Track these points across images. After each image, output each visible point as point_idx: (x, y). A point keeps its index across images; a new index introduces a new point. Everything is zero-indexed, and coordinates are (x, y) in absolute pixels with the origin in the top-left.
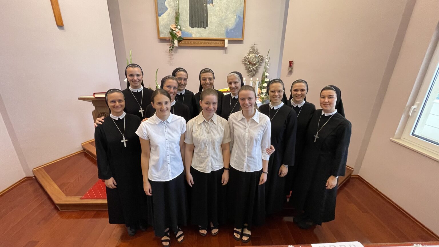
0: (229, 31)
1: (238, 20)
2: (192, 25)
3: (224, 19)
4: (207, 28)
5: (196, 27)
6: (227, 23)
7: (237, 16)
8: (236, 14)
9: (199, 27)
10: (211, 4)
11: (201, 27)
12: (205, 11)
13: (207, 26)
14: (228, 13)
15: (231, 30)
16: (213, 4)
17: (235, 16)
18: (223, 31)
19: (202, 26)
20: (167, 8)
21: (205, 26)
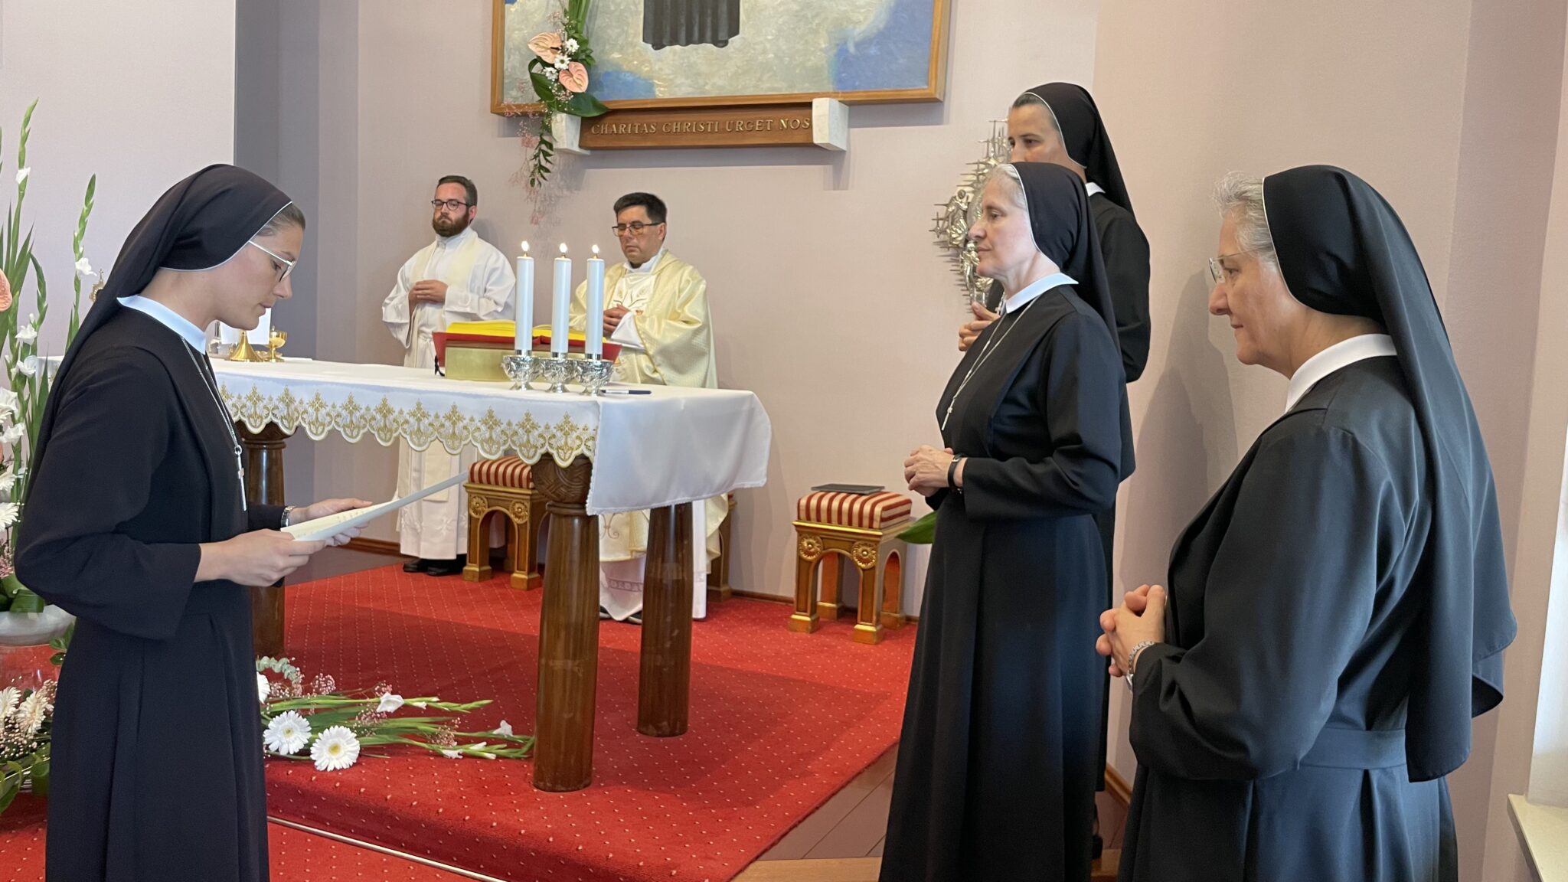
2: (659, 34)
4: (734, 41)
5: (674, 41)
6: (845, 8)
9: (689, 42)
11: (701, 41)
13: (734, 30)
19: (709, 34)
21: (722, 36)
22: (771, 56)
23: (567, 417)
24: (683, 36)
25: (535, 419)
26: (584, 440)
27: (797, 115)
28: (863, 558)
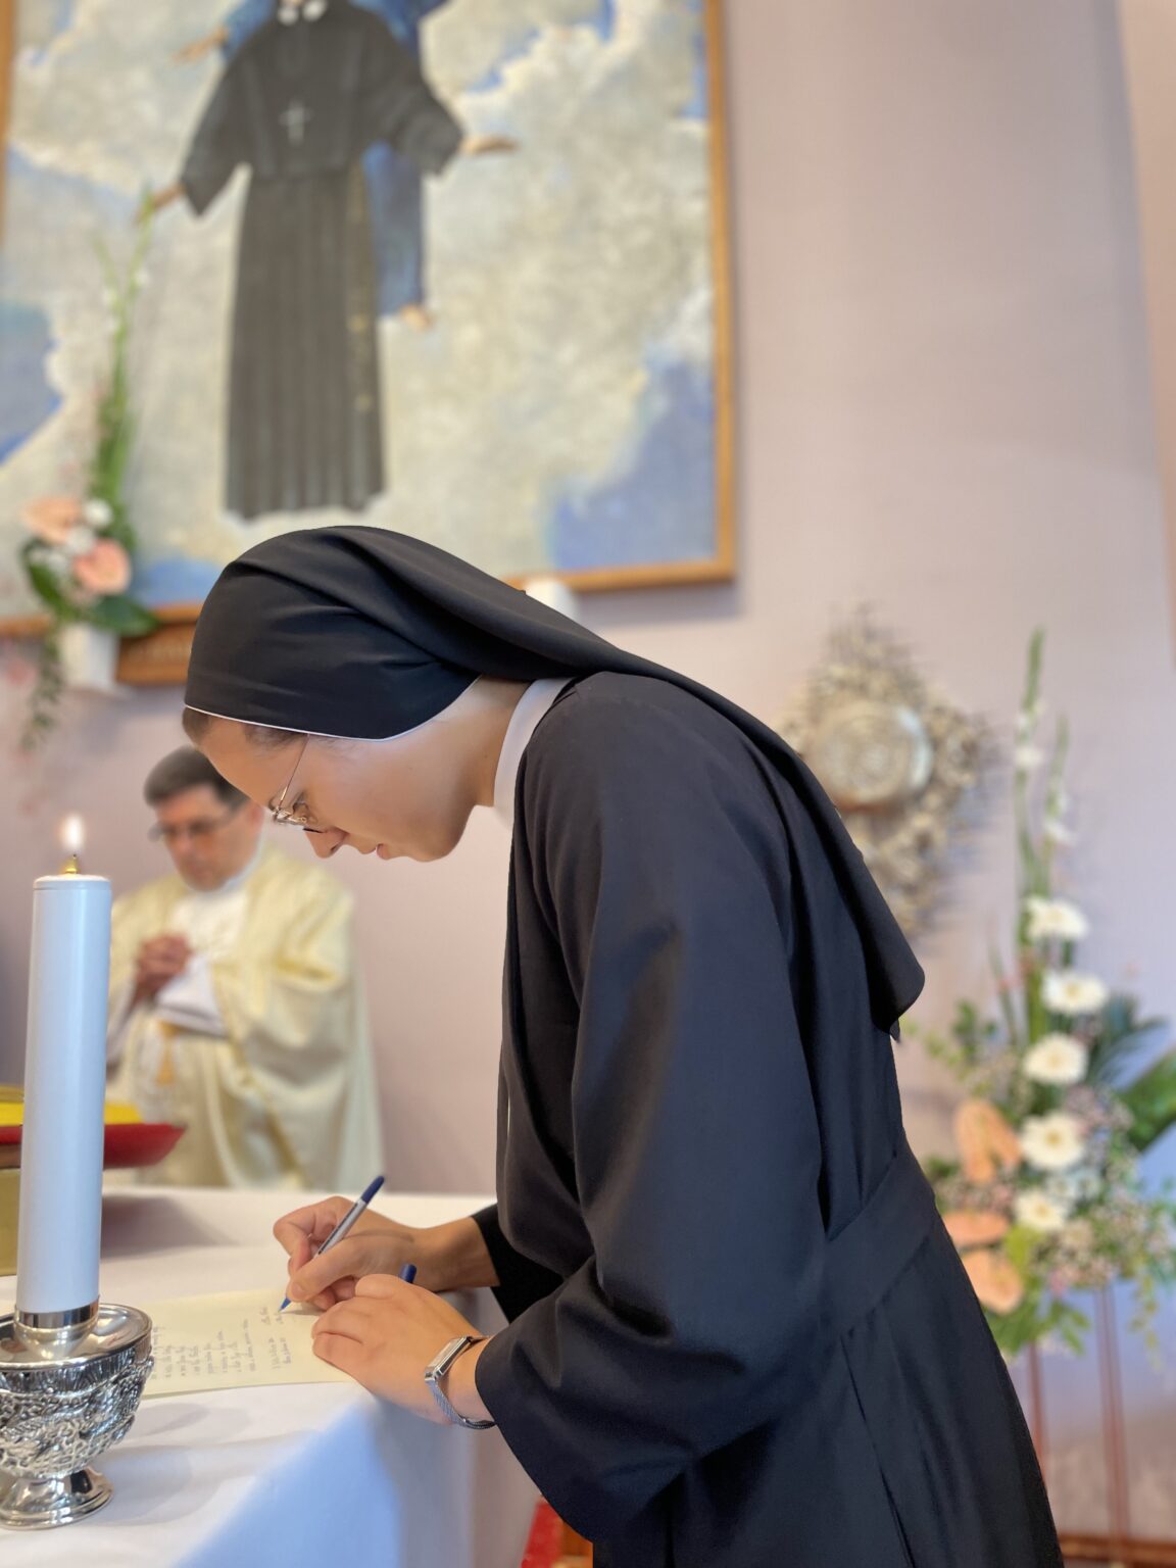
0: (580, 507)
2: (250, 499)
3: (532, 416)
4: (381, 505)
5: (275, 508)
6: (564, 445)
9: (302, 505)
10: (412, 318)
11: (323, 503)
12: (356, 375)
13: (377, 486)
19: (335, 493)
20: (53, 401)
21: (359, 492)
24: (290, 497)
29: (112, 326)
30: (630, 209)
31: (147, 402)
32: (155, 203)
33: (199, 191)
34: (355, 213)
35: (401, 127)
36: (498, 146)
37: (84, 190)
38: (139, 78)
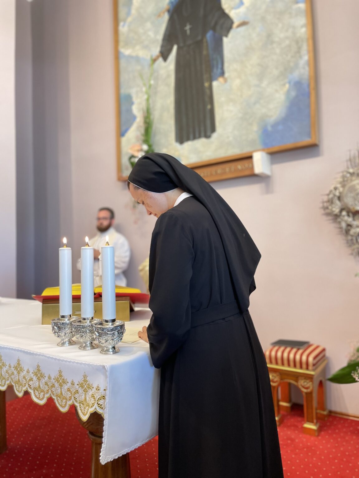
0: (269, 128)
1: (293, 94)
2: (181, 138)
3: (255, 104)
4: (215, 135)
5: (188, 139)
6: (264, 110)
7: (290, 83)
8: (287, 80)
9: (194, 138)
10: (221, 80)
11: (200, 137)
12: (207, 99)
13: (213, 130)
14: (264, 84)
15: (275, 125)
16: (226, 75)
17: (284, 85)
18: (254, 133)
19: (203, 134)
20: (134, 118)
21: (208, 134)
22: (231, 139)
23: (85, 376)
24: (191, 136)
25: (65, 376)
26: (97, 399)
27: (246, 163)
28: (305, 386)
29: (146, 97)
30: (282, 35)
31: (156, 115)
32: (154, 60)
33: (164, 55)
34: (205, 52)
35: (216, 24)
36: (243, 24)
37: (137, 59)
38: (148, 25)
